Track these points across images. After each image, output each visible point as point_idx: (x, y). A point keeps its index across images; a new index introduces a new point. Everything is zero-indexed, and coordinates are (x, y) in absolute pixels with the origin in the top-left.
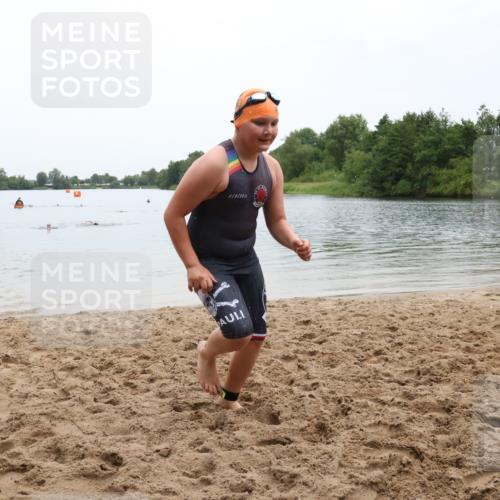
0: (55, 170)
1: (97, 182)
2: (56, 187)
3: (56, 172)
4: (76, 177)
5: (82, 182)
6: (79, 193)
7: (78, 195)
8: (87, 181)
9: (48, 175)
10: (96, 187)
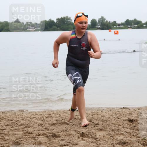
0: (102, 17)
1: (129, 24)
2: (102, 28)
3: (102, 19)
4: (115, 22)
5: (119, 25)
6: (118, 32)
7: (116, 33)
8: (122, 24)
9: (97, 21)
10: (128, 28)
